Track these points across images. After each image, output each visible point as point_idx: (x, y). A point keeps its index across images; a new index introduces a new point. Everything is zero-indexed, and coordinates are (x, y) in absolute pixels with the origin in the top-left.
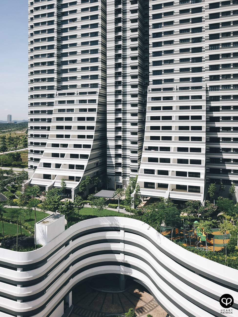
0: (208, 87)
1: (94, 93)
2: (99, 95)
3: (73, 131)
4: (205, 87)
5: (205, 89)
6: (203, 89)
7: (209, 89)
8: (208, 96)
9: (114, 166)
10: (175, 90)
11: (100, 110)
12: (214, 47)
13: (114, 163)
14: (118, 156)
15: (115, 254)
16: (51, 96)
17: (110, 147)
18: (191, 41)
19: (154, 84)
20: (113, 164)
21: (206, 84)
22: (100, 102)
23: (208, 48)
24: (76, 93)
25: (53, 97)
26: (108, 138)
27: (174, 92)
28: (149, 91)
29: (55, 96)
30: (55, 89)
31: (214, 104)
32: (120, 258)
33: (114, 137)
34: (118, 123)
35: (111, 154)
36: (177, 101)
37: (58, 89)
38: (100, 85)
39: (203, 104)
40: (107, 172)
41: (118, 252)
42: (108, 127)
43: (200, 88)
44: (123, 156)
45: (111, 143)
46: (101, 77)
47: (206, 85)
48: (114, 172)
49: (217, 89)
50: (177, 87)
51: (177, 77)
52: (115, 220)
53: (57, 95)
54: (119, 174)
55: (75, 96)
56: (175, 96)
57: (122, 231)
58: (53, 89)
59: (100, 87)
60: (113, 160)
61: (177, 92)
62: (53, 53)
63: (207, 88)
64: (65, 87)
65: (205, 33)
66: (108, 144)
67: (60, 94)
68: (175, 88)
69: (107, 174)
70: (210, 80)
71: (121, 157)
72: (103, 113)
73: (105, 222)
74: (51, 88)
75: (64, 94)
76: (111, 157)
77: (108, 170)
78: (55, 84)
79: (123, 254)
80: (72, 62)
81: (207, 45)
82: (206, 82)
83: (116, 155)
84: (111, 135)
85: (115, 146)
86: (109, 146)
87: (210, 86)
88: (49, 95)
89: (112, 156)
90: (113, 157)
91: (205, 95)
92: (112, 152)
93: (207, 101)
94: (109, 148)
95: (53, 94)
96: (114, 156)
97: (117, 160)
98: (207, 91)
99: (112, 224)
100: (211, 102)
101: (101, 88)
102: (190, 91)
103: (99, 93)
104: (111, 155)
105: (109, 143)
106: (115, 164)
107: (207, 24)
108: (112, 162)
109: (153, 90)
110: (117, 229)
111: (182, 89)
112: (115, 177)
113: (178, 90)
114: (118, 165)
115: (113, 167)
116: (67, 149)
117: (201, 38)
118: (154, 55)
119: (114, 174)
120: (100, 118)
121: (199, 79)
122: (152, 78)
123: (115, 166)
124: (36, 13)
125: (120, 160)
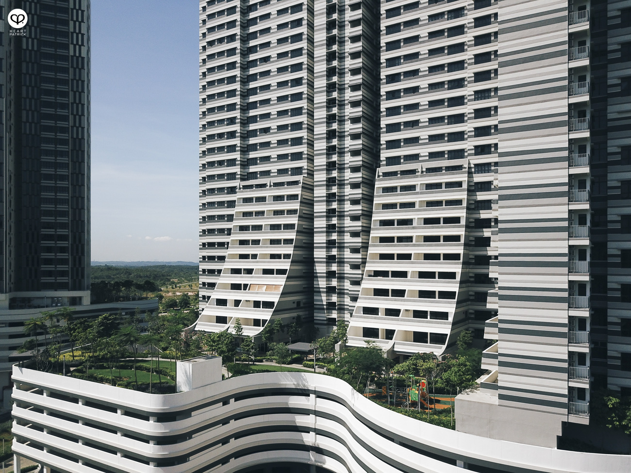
0: (472, 166)
1: (296, 183)
2: (303, 187)
3: (261, 247)
4: (466, 166)
5: (467, 169)
6: (463, 170)
7: (473, 170)
8: (472, 182)
9: (325, 307)
10: (420, 173)
11: (304, 212)
12: (481, 95)
13: (325, 303)
14: (330, 290)
15: (302, 433)
16: (232, 190)
17: (318, 275)
18: (446, 86)
19: (387, 165)
20: (323, 305)
21: (469, 162)
22: (304, 198)
23: (473, 97)
24: (268, 184)
25: (235, 193)
26: (315, 260)
27: (417, 177)
28: (379, 176)
29: (237, 190)
30: (238, 179)
31: (481, 196)
32: (309, 439)
33: (324, 258)
34: (332, 233)
35: (320, 286)
36: (422, 193)
37: (243, 179)
38: (305, 169)
39: (462, 195)
40: (315, 318)
41: (307, 430)
42: (316, 240)
43: (459, 168)
44: (339, 291)
45: (321, 269)
46: (306, 156)
47: (469, 164)
48: (325, 319)
49: (487, 169)
50: (422, 168)
51: (424, 151)
52: (302, 377)
53: (240, 188)
54: (332, 321)
55: (267, 190)
56: (419, 184)
57: (312, 396)
58: (235, 179)
59: (305, 173)
60: (324, 297)
61: (421, 176)
62: (235, 118)
63: (470, 168)
64: (253, 175)
65: (468, 71)
66: (316, 270)
67: (245, 187)
68: (420, 170)
69: (315, 321)
70: (476, 154)
71: (335, 293)
72: (308, 217)
73: (287, 380)
74: (231, 177)
75: (251, 187)
76: (320, 292)
77: (315, 314)
78: (237, 169)
79: (314, 433)
80: (263, 131)
81: (471, 91)
82: (469, 158)
83: (327, 288)
84: (320, 254)
85: (326, 273)
86: (317, 273)
87: (475, 165)
88: (230, 189)
89: (321, 290)
90: (323, 292)
91: (467, 180)
92: (322, 283)
93: (469, 191)
94: (317, 277)
95: (235, 187)
96: (325, 290)
97: (330, 298)
98: (470, 173)
99: (298, 384)
100: (477, 193)
101: (306, 175)
102: (443, 175)
103: (303, 183)
104: (319, 288)
105: (317, 268)
106: (326, 305)
107: (470, 55)
108: (322, 301)
109: (386, 174)
110: (305, 393)
111: (431, 171)
112: (325, 327)
113: (425, 173)
114: (331, 306)
115: (323, 309)
116: (252, 277)
117: (463, 79)
118: (388, 113)
119: (325, 322)
120: (304, 226)
121: (458, 154)
122: (385, 154)
123: (327, 309)
124: (211, 51)
125: (334, 298)
